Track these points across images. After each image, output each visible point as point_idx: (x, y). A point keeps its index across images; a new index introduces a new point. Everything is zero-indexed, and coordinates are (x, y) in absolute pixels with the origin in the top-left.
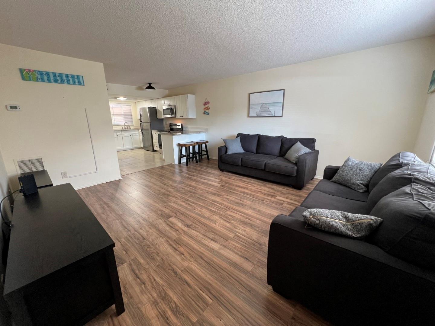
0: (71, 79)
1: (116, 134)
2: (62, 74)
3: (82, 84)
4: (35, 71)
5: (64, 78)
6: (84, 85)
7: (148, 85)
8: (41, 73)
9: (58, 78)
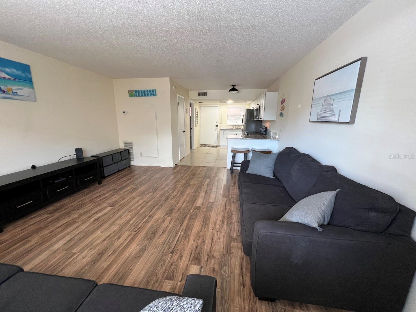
0: (149, 93)
1: (223, 132)
2: (145, 90)
3: (155, 95)
4: (133, 91)
5: (146, 92)
6: (156, 96)
7: (232, 87)
8: (136, 91)
9: (143, 93)
